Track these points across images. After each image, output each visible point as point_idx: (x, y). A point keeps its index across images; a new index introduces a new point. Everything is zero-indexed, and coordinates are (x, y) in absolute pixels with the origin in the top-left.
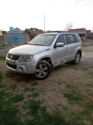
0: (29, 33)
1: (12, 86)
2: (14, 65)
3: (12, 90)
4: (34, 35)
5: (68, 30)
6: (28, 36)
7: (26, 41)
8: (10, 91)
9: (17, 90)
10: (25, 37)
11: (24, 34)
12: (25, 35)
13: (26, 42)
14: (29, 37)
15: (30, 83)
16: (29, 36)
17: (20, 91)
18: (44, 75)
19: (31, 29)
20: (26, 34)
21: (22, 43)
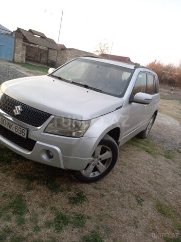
0: (25, 40)
1: (11, 201)
2: (25, 137)
3: (14, 218)
4: (31, 45)
5: (101, 53)
6: (21, 46)
7: (16, 54)
8: (9, 224)
9: (31, 220)
10: (15, 46)
11: (14, 39)
12: (15, 41)
13: (15, 56)
14: (25, 47)
15: (62, 191)
16: (24, 45)
17: (42, 227)
18: (99, 172)
19: (30, 31)
20: (17, 40)
21: (4, 58)
